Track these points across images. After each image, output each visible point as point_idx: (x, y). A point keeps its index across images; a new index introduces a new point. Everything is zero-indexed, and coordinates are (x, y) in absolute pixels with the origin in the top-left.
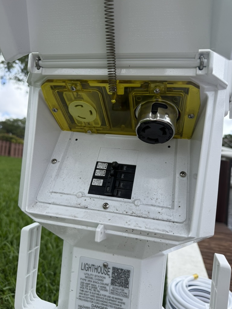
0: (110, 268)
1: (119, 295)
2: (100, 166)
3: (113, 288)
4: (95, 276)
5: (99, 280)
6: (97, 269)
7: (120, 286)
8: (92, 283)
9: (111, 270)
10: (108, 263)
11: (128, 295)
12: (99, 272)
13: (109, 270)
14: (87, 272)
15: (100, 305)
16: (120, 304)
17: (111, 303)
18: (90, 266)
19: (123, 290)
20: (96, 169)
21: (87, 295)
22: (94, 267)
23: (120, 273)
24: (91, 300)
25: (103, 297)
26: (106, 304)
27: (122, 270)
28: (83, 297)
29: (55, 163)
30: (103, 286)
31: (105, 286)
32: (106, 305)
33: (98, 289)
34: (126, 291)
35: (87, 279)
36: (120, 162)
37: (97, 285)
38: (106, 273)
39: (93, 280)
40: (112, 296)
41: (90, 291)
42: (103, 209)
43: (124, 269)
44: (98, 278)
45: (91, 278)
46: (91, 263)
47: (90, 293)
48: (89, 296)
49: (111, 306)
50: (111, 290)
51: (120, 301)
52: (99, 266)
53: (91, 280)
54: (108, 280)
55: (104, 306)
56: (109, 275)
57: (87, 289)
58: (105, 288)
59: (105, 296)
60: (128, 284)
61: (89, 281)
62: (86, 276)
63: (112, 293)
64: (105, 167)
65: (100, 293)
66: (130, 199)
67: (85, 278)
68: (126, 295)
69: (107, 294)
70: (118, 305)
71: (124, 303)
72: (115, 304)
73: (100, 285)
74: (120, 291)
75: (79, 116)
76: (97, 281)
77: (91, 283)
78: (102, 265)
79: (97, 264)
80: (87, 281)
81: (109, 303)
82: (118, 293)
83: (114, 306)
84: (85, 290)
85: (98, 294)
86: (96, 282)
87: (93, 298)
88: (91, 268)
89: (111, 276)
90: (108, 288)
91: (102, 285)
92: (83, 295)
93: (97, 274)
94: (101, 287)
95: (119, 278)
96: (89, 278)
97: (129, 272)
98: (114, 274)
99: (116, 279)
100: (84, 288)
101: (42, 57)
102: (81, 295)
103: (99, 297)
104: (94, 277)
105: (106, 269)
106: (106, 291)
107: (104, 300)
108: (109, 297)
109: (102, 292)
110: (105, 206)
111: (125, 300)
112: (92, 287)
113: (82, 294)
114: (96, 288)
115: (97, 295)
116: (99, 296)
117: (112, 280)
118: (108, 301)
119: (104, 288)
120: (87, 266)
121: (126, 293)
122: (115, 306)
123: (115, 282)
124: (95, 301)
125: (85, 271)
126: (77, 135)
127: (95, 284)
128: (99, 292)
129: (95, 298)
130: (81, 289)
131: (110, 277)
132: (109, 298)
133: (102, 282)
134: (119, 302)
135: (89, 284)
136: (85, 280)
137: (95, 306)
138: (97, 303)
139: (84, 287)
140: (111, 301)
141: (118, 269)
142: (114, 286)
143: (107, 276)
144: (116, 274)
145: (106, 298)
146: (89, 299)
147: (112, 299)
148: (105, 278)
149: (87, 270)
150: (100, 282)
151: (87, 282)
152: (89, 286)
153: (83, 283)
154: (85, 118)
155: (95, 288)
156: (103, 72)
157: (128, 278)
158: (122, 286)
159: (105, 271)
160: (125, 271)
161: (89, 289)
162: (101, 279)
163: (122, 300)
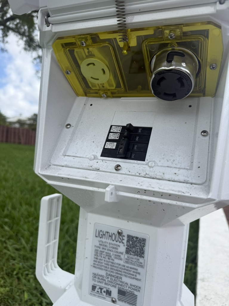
0: (124, 236)
1: (134, 264)
2: (114, 129)
3: (128, 257)
4: (110, 244)
5: (113, 248)
6: (111, 236)
7: (135, 255)
8: (107, 251)
9: (126, 238)
10: (122, 230)
11: (143, 264)
12: (113, 239)
13: (124, 238)
14: (102, 239)
15: (114, 274)
16: (135, 274)
17: (125, 273)
18: (104, 233)
19: (138, 260)
20: (110, 132)
21: (101, 263)
22: (108, 234)
23: (135, 242)
24: (105, 268)
25: (117, 265)
26: (120, 273)
27: (137, 238)
28: (97, 265)
29: (69, 127)
30: (118, 254)
31: (119, 254)
32: (121, 275)
33: (113, 257)
34: (141, 260)
35: (101, 247)
36: (135, 124)
37: (112, 253)
38: (120, 241)
39: (107, 248)
40: (126, 265)
41: (104, 259)
42: (115, 171)
43: (139, 237)
44: (112, 246)
45: (106, 246)
46: (105, 230)
47: (105, 261)
48: (103, 264)
49: (125, 276)
50: (126, 259)
51: (135, 271)
52: (114, 234)
53: (105, 247)
54: (122, 248)
55: (118, 275)
56: (124, 243)
57: (101, 257)
58: (120, 256)
59: (120, 265)
60: (143, 253)
61: (103, 249)
62: (101, 243)
63: (127, 262)
64: (119, 130)
65: (114, 262)
66: (144, 161)
67: (99, 246)
68: (141, 264)
69: (122, 263)
70: (133, 275)
71: (139, 274)
72: (130, 274)
73: (114, 253)
74: (135, 260)
75: (92, 78)
76: (111, 249)
77: (105, 251)
78: (116, 233)
79: (111, 231)
80: (101, 248)
81: (124, 272)
82: (133, 263)
83: (128, 275)
84: (99, 258)
85: (113, 263)
86: (110, 251)
87: (107, 266)
88: (105, 235)
89: (125, 244)
90: (122, 257)
91: (116, 254)
92: (98, 263)
93: (112, 242)
94: (115, 255)
95: (134, 247)
96: (103, 245)
97: (144, 240)
98: (129, 242)
99: (131, 248)
100: (98, 256)
101: (51, 11)
102: (95, 263)
103: (113, 266)
104: (108, 245)
105: (120, 237)
106: (121, 259)
107: (119, 269)
108: (124, 266)
109: (117, 261)
110: (117, 168)
111: (140, 270)
112: (106, 255)
113: (96, 261)
114: (111, 256)
115: (111, 264)
116: (113, 264)
117: (127, 248)
118: (123, 271)
119: (118, 257)
120: (101, 233)
121: (141, 263)
122: (130, 275)
123: (130, 250)
124: (110, 269)
125: (99, 239)
126: (92, 100)
127: (109, 252)
128: (113, 260)
129: (110, 267)
130: (96, 257)
131: (124, 246)
132: (123, 268)
133: (116, 250)
134: (133, 272)
135: (103, 252)
136: (100, 248)
137: (110, 275)
138: (112, 272)
139: (98, 254)
140: (125, 271)
141: (133, 237)
142: (129, 255)
143: (121, 244)
144: (131, 243)
145: (121, 267)
146: (103, 267)
147: (127, 268)
148: (119, 246)
149: (101, 238)
150: (114, 250)
151: (101, 250)
152: (103, 254)
153: (97, 250)
154: (98, 79)
155: (109, 256)
156: (113, 22)
157: (144, 246)
158: (137, 256)
159: (119, 239)
160: (140, 239)
161: (104, 257)
162: (115, 247)
163: (137, 270)
